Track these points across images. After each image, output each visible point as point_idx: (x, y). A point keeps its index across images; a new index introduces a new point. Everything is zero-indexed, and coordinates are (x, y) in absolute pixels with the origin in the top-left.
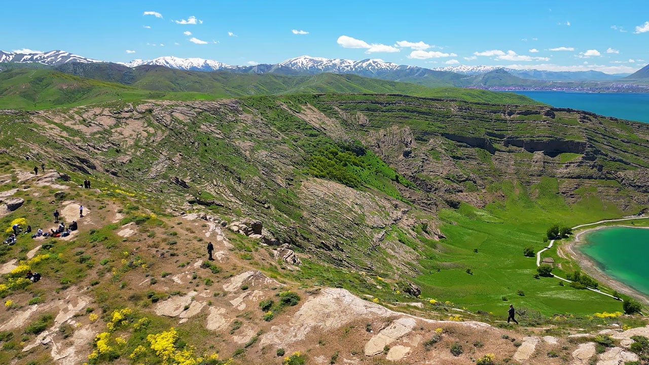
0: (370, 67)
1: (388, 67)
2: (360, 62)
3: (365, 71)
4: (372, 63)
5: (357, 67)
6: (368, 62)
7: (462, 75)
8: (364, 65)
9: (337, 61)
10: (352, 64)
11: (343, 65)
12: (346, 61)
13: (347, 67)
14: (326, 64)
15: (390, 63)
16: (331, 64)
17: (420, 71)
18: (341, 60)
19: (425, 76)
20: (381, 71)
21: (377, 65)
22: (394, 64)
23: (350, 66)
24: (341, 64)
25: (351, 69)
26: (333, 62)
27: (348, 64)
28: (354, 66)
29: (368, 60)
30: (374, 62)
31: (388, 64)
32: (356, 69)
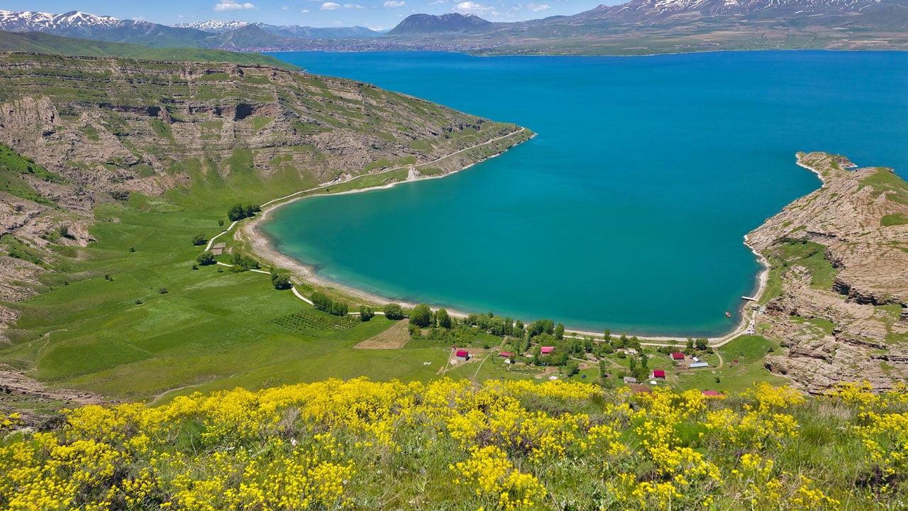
0: (80, 23)
1: (106, 22)
2: (63, 16)
3: (72, 29)
4: (81, 16)
5: (59, 22)
6: (75, 16)
7: (208, 33)
8: (70, 19)
9: (26, 14)
10: (52, 19)
11: (37, 20)
12: (40, 15)
13: (44, 22)
14: (9, 18)
15: (108, 17)
16: (16, 19)
17: (152, 29)
18: (33, 13)
19: (160, 34)
20: (97, 29)
21: (90, 21)
22: (115, 19)
23: (47, 21)
24: (33, 18)
25: (50, 25)
26: (20, 16)
27: (45, 19)
28: (55, 21)
29: (75, 13)
30: (85, 16)
31: (105, 19)
32: (57, 25)
